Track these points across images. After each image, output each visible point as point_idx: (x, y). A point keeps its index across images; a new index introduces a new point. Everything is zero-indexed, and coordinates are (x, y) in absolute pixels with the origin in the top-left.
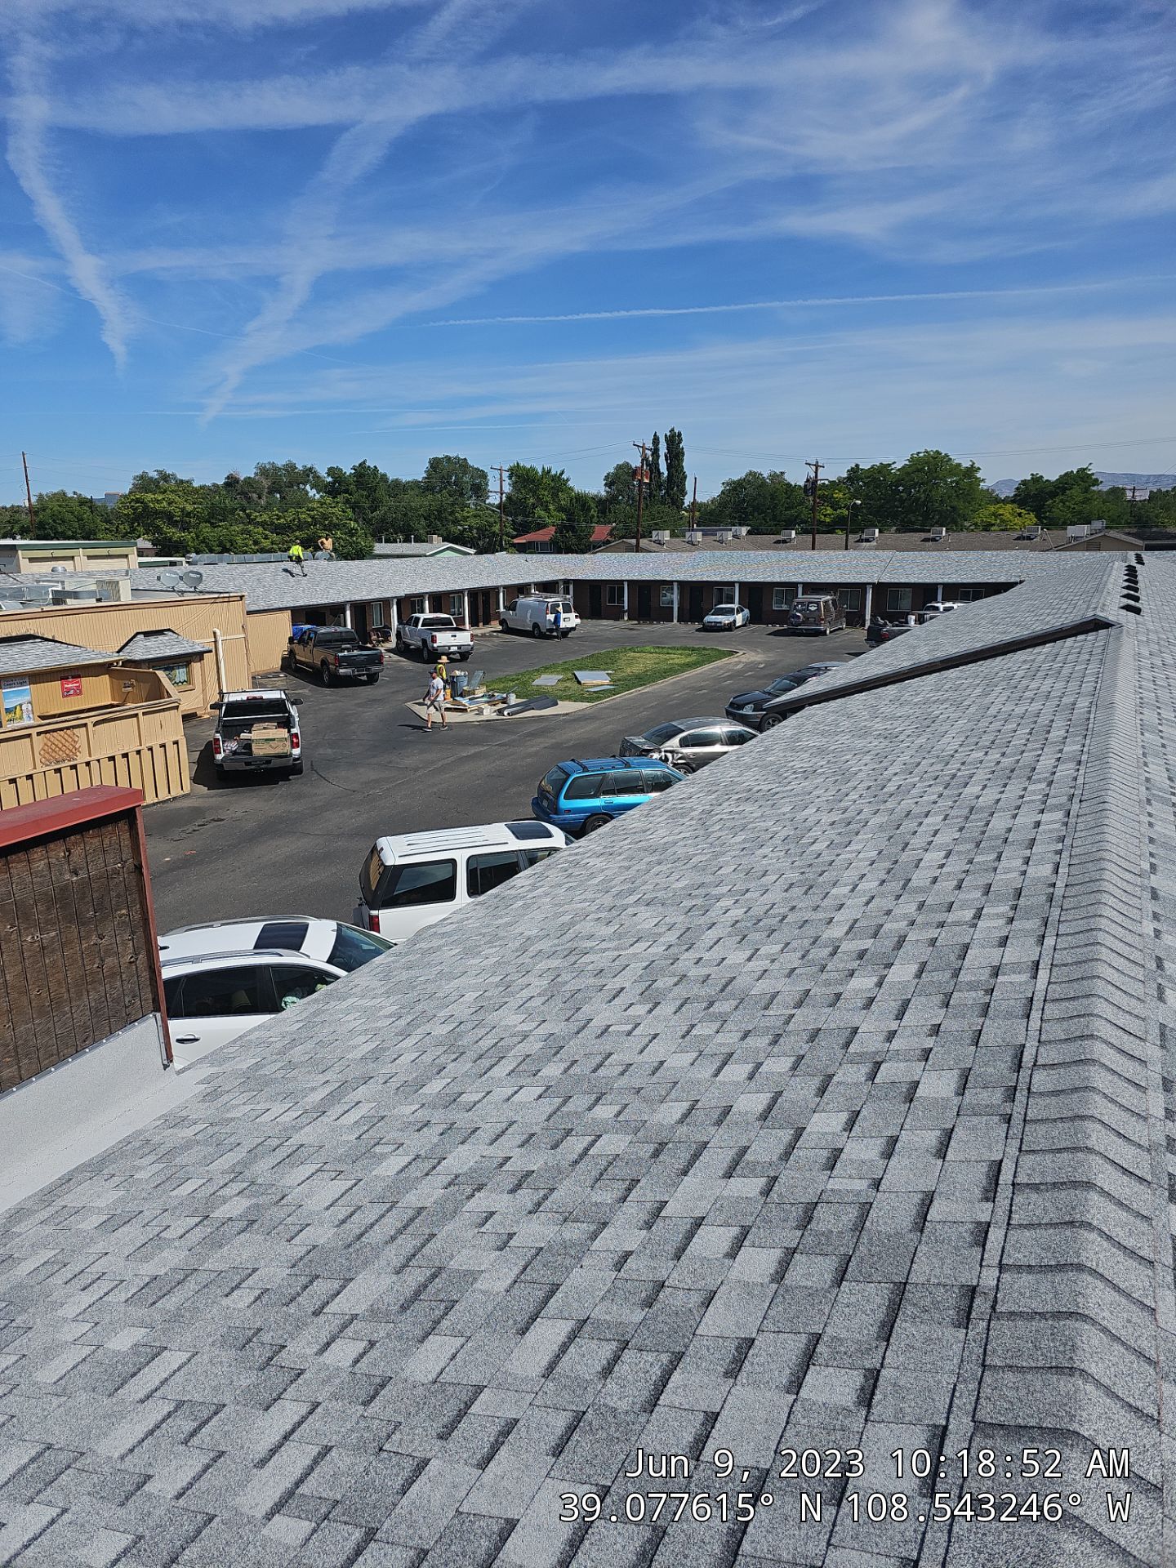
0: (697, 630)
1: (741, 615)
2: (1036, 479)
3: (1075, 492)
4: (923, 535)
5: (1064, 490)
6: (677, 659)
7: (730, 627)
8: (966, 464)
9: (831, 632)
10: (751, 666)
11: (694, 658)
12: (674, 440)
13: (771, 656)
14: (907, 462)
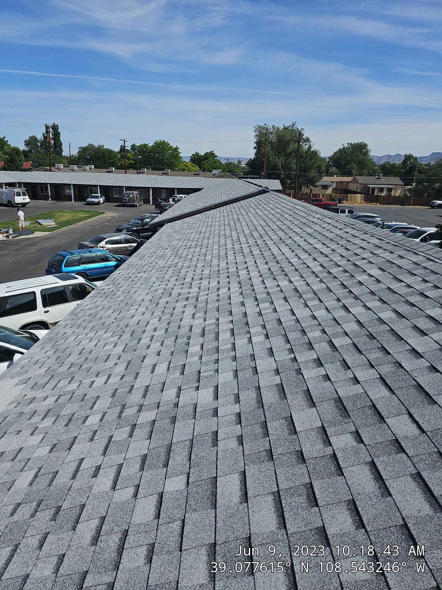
0: (84, 204)
1: (102, 198)
2: (197, 154)
3: (211, 159)
4: (162, 172)
5: (207, 159)
6: (82, 215)
7: (98, 203)
8: (174, 147)
9: (139, 206)
10: (113, 218)
11: (88, 215)
12: (55, 128)
13: (120, 214)
14: (153, 144)
